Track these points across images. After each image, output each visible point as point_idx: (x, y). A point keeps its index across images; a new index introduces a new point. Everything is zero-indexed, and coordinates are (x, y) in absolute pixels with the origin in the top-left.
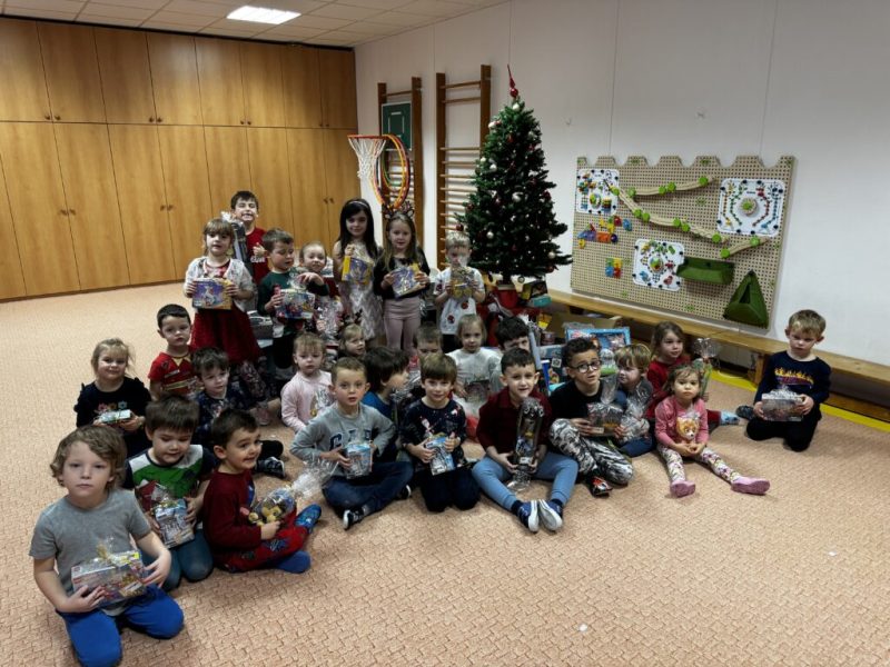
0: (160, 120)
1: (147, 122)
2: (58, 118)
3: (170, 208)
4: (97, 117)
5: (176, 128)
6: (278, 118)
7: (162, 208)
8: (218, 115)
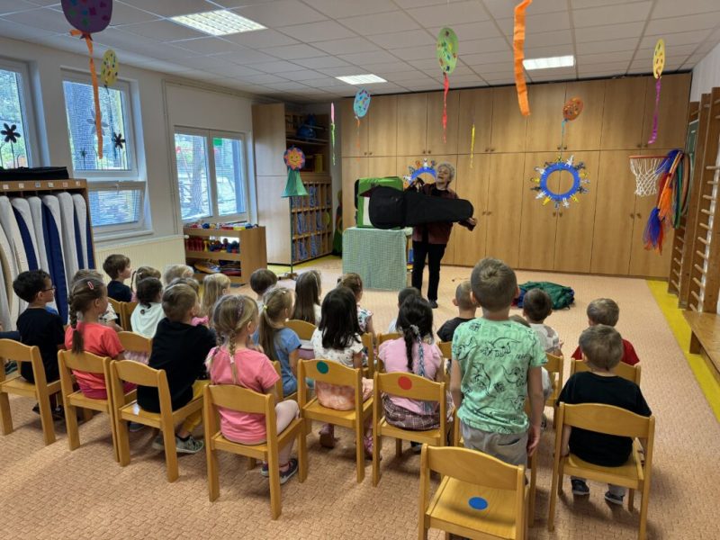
0: (492, 150)
1: (483, 151)
2: (430, 152)
3: (489, 213)
4: (452, 151)
5: (504, 155)
6: (594, 142)
7: (484, 213)
8: (539, 144)
